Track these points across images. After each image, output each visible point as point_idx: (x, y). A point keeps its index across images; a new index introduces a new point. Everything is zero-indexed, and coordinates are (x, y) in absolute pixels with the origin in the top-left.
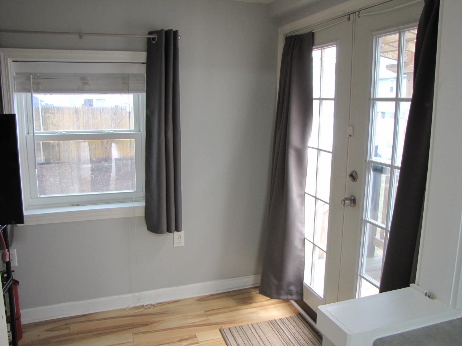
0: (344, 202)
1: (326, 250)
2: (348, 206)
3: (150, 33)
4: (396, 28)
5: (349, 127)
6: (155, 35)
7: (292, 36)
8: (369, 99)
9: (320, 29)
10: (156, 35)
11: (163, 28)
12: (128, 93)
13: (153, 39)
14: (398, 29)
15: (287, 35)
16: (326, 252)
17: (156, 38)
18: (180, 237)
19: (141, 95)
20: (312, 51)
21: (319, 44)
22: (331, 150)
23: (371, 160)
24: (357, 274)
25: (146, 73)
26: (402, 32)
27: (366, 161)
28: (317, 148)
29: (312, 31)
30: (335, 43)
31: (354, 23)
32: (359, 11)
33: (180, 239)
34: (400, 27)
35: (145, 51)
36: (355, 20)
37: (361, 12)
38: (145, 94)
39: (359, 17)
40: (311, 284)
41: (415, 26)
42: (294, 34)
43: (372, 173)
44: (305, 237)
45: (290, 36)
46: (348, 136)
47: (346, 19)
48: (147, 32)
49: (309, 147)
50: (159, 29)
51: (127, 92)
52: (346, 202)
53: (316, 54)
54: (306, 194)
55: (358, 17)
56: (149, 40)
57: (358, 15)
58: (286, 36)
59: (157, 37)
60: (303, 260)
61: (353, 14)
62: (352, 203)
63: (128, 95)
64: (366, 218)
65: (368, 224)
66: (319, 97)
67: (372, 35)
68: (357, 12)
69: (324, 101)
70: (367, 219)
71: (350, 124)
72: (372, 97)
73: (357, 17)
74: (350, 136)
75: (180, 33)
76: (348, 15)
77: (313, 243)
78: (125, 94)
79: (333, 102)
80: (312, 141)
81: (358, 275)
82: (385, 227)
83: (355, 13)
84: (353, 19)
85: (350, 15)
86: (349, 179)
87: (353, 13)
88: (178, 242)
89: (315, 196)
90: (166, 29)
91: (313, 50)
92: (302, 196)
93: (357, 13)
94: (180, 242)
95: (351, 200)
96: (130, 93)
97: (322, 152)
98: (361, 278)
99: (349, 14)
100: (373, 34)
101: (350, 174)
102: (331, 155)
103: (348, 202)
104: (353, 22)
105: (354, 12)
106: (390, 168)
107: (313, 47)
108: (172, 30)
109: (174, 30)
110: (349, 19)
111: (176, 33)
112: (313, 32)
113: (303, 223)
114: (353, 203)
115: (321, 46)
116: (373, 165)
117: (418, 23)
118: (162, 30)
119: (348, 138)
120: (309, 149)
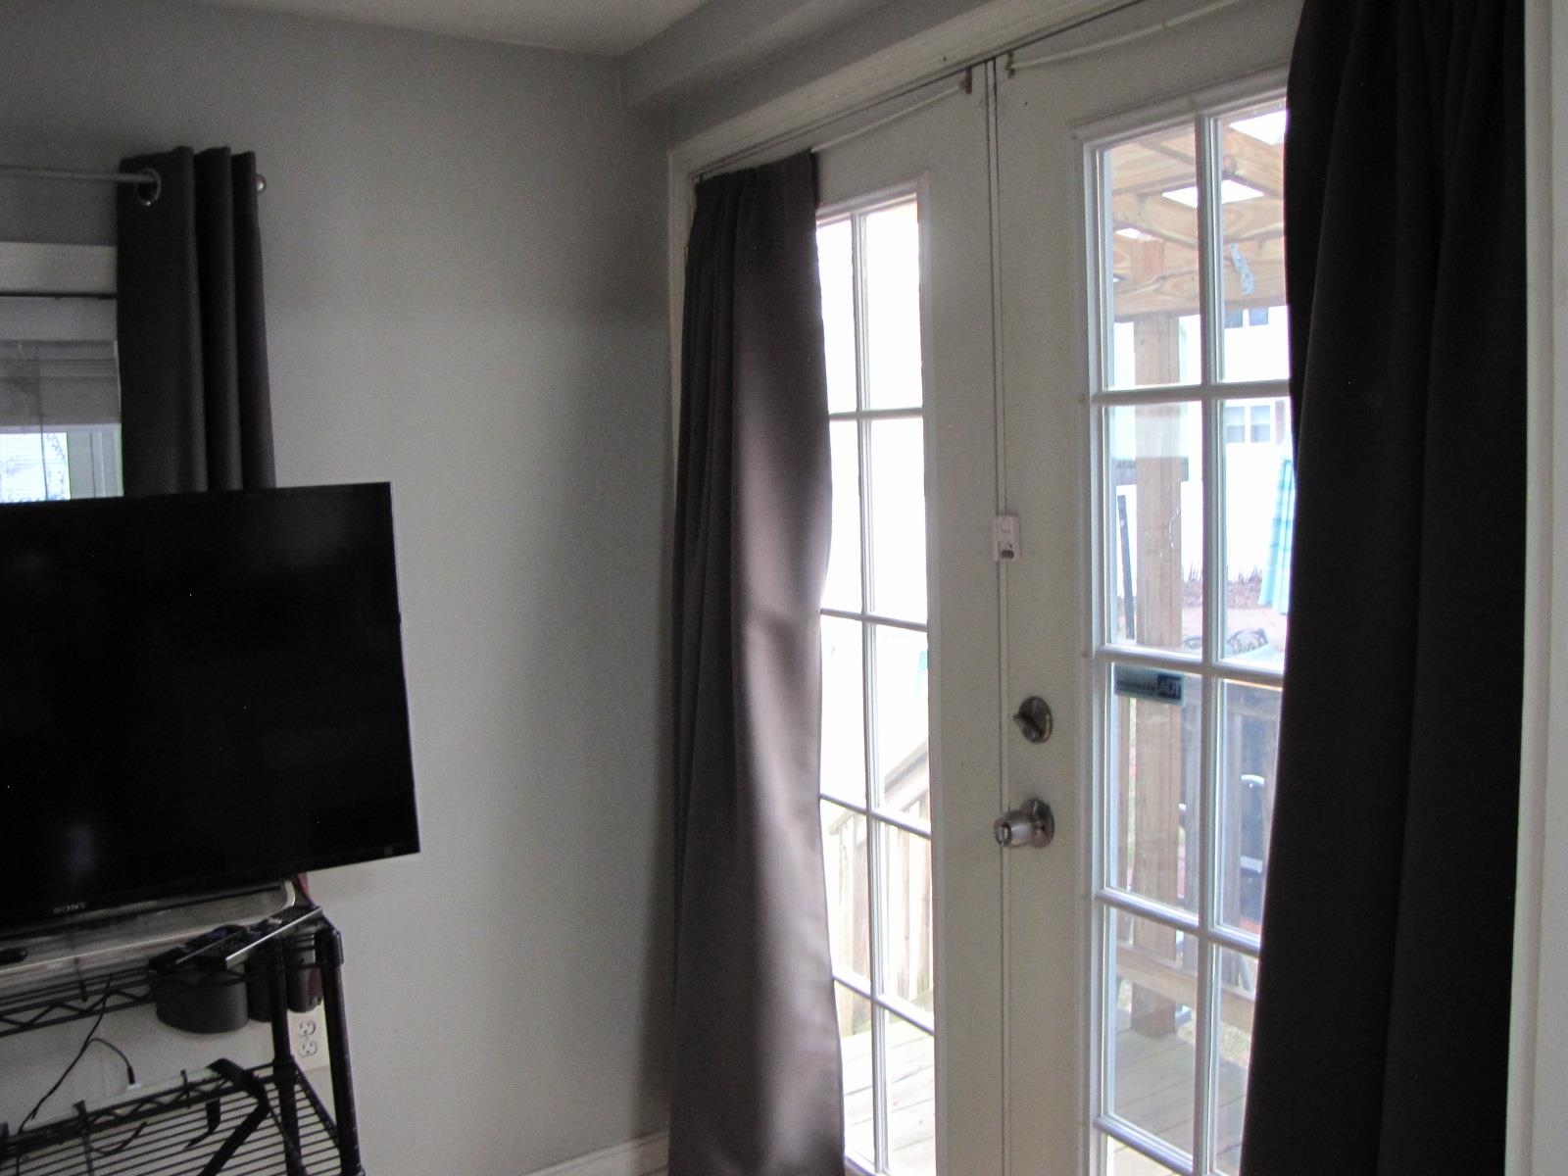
0: (1006, 831)
1: (931, 1026)
2: (1023, 845)
3: (128, 165)
4: (1183, 102)
5: (1000, 518)
6: (151, 175)
7: (726, 176)
8: (1084, 399)
9: (845, 137)
10: (154, 172)
11: (186, 143)
12: (39, 427)
13: (146, 190)
14: (1194, 107)
15: (701, 176)
16: (935, 1034)
17: (154, 186)
18: (310, 1029)
19: (100, 434)
20: (812, 228)
21: (843, 198)
22: (923, 619)
23: (1107, 646)
24: (1086, 1124)
25: (119, 339)
26: (1210, 116)
27: (1086, 654)
28: (859, 611)
29: (809, 149)
30: (913, 184)
31: (991, 99)
32: (1010, 53)
33: (311, 1038)
34: (1201, 98)
35: (110, 244)
36: (995, 87)
37: (1017, 54)
38: (116, 430)
39: (1012, 72)
40: (876, 1164)
41: (1276, 86)
42: (733, 168)
43: (1114, 698)
44: (836, 973)
45: (715, 178)
46: (996, 556)
47: (957, 88)
48: (116, 162)
49: (823, 612)
50: (168, 145)
51: (30, 423)
52: (1013, 829)
53: (831, 239)
54: (823, 802)
55: (1006, 74)
56: (124, 192)
57: (1007, 68)
58: (697, 180)
59: (159, 182)
60: (833, 1066)
61: (983, 66)
62: (1039, 832)
63: (39, 435)
64: (1102, 887)
65: (1114, 911)
66: (853, 408)
67: (1074, 138)
68: (1000, 55)
69: (877, 425)
70: (1108, 891)
71: (1002, 507)
72: (1093, 389)
73: (1002, 74)
74: (1008, 554)
75: (261, 167)
76: (961, 71)
77: (872, 998)
78: (25, 432)
79: (917, 424)
80: (836, 586)
81: (1091, 1125)
82: (1197, 924)
83: (994, 59)
84: (987, 86)
85: (969, 69)
86: (1015, 730)
87: (986, 62)
88: (304, 1052)
89: (863, 805)
90: (199, 147)
91: (818, 223)
92: (809, 810)
93: (1002, 62)
94: (311, 1052)
95: (1031, 818)
96: (45, 427)
97: (880, 628)
98: (1103, 1136)
99: (964, 65)
100: (1081, 133)
101: (1016, 711)
102: (922, 638)
103: (1020, 829)
104: (987, 97)
105: (989, 56)
106: (1198, 676)
107: (819, 212)
108: (225, 150)
109: (237, 149)
110: (968, 86)
111: (243, 167)
112: (813, 151)
113: (822, 919)
114: (1043, 829)
115: (852, 202)
116: (1116, 668)
117: (1285, 73)
118: (181, 152)
119: (998, 564)
120: (824, 618)
